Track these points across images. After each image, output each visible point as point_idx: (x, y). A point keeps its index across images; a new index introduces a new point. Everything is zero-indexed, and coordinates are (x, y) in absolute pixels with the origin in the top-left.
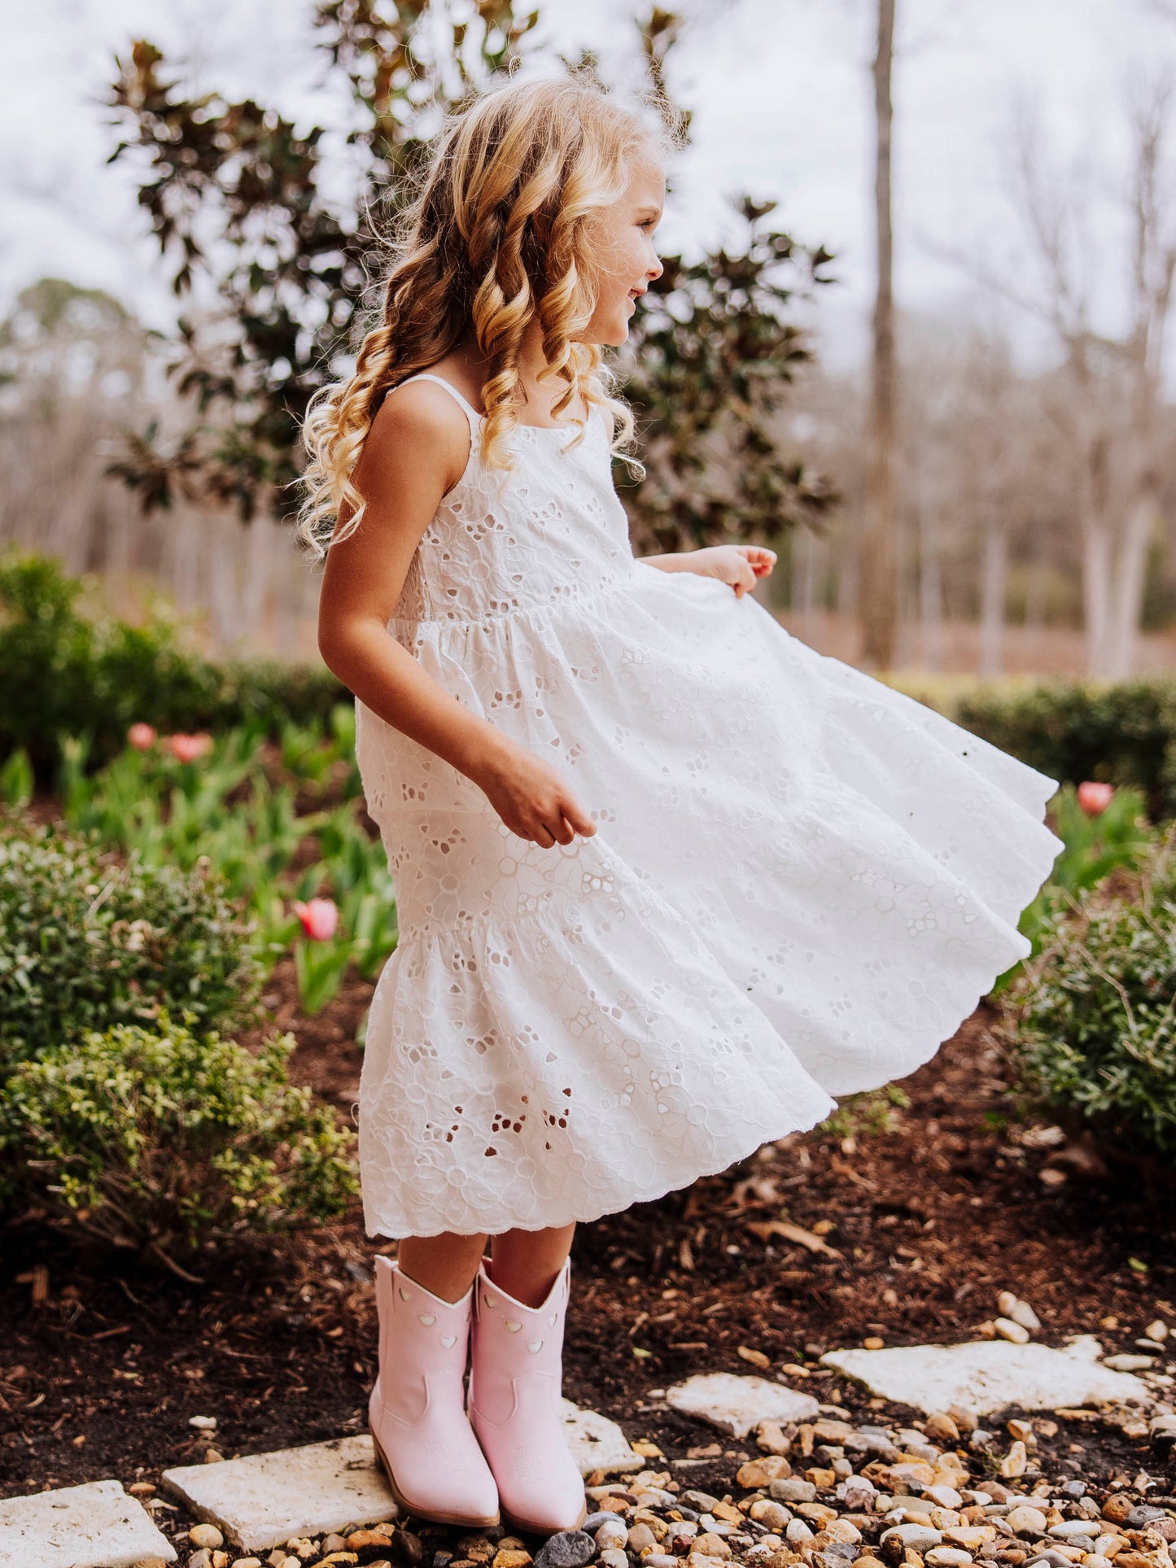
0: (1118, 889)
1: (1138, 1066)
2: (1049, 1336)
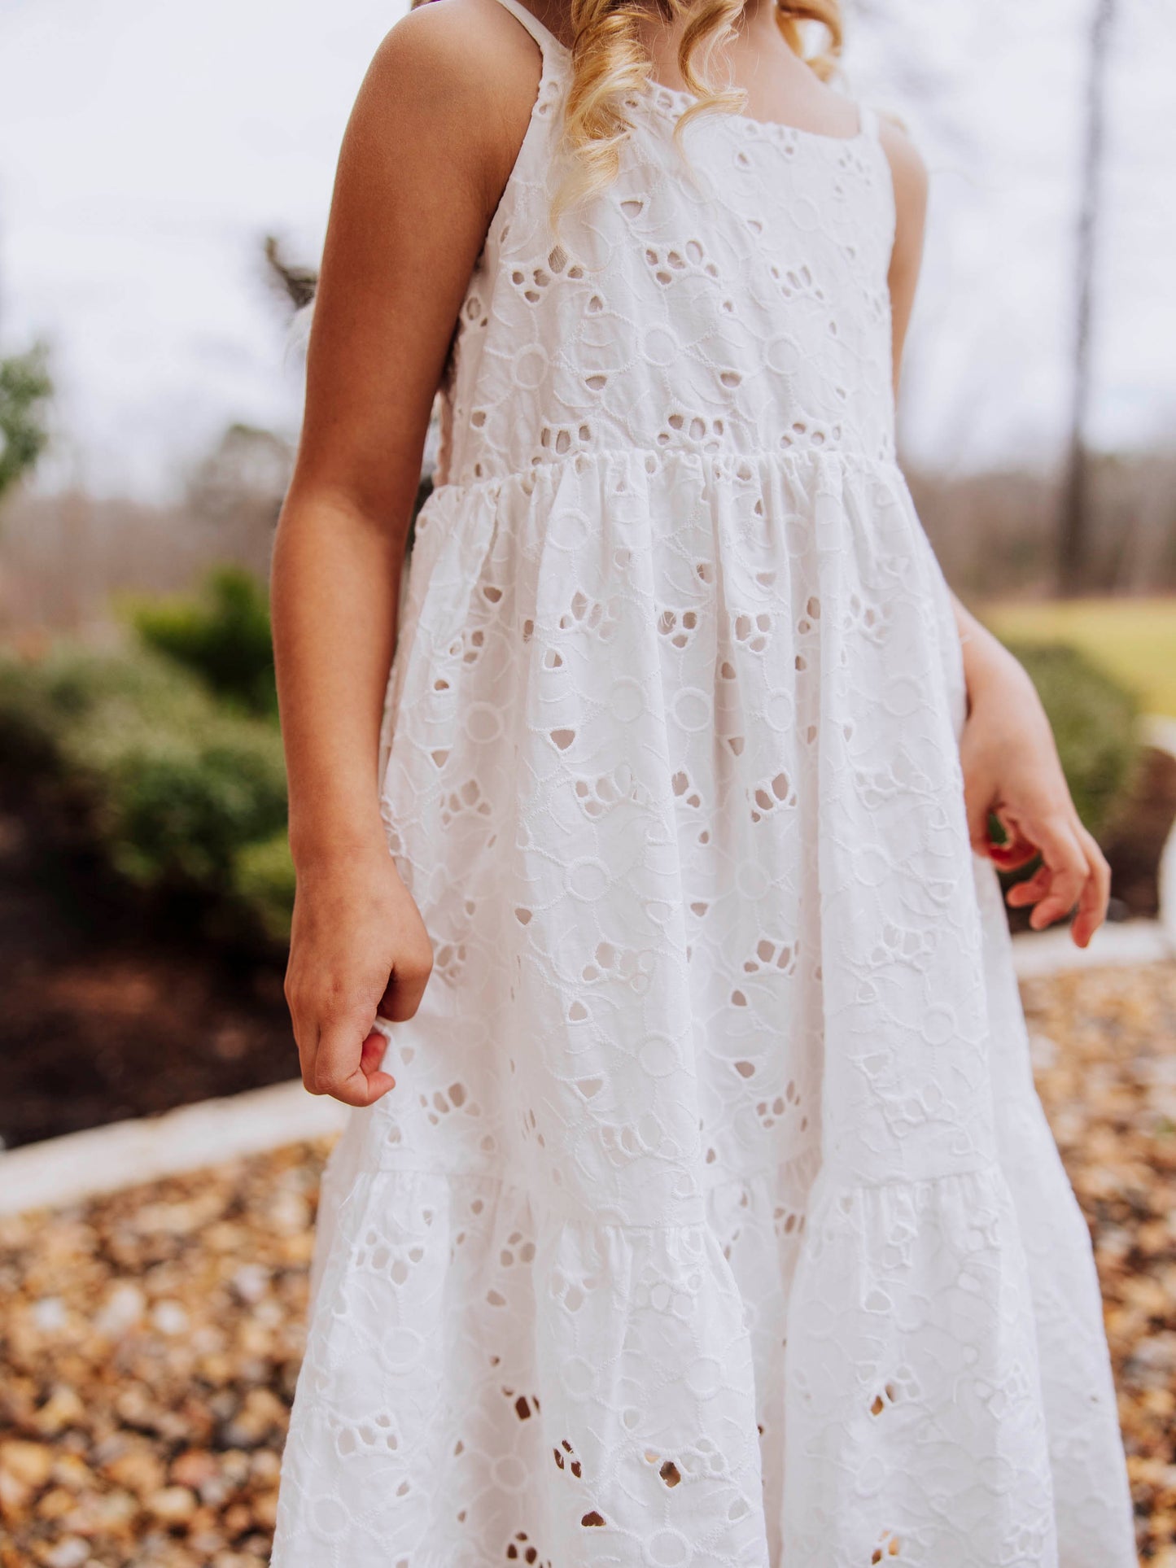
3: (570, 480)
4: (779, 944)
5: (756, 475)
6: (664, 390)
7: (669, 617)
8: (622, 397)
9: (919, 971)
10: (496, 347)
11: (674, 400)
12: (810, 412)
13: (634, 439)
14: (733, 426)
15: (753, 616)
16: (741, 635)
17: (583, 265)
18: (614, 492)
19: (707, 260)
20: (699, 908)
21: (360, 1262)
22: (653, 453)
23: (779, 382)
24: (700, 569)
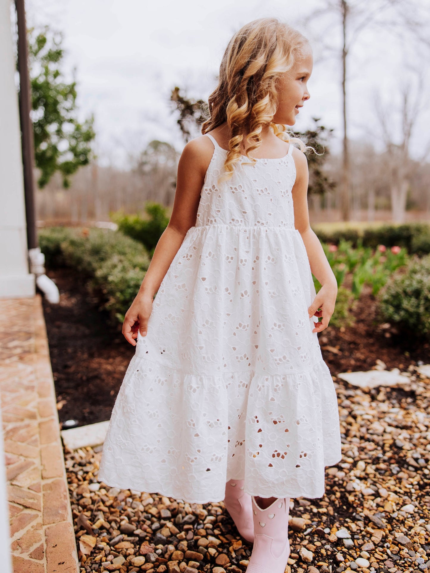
0: (402, 271)
1: (406, 311)
2: (388, 369)
3: (211, 230)
4: (243, 324)
5: (248, 232)
6: (231, 214)
7: (228, 257)
8: (223, 215)
9: (281, 332)
10: (202, 203)
11: (233, 216)
12: (261, 219)
13: (225, 223)
14: (244, 221)
15: (243, 259)
16: (241, 263)
17: (218, 189)
18: (219, 233)
19: (242, 189)
20: (228, 315)
21: (135, 375)
22: (228, 226)
23: (255, 213)
24: (235, 249)
